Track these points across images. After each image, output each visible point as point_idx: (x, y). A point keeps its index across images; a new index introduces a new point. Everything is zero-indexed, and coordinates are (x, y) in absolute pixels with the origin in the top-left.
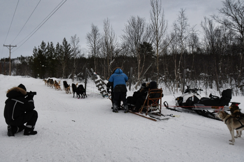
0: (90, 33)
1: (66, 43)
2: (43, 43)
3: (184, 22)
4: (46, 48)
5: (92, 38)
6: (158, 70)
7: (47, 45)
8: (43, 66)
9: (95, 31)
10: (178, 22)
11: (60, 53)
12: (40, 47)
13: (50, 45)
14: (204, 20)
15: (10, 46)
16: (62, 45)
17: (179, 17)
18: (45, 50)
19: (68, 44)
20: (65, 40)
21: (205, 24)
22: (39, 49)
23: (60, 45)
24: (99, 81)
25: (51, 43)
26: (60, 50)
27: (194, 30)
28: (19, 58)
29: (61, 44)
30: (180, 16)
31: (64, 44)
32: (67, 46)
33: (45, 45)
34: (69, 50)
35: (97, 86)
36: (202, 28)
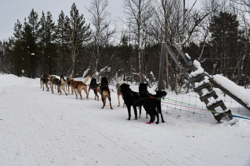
1: (77, 13)
2: (33, 13)
4: (39, 23)
8: (33, 54)
11: (65, 30)
12: (28, 21)
13: (46, 18)
16: (70, 17)
18: (37, 27)
19: (80, 15)
20: (74, 8)
22: (26, 23)
23: (65, 17)
25: (48, 13)
26: (66, 25)
31: (72, 15)
32: (79, 19)
33: (36, 18)
34: (83, 27)
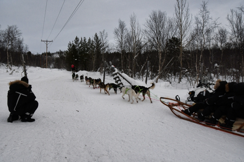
0: (117, 28)
1: (97, 38)
2: (77, 38)
3: (206, 15)
4: (80, 43)
5: (120, 33)
6: (181, 65)
7: (80, 40)
8: (76, 59)
9: (122, 26)
10: (199, 15)
11: (91, 47)
12: (74, 42)
13: (83, 40)
14: (231, 13)
15: (47, 41)
16: (94, 40)
17: (201, 10)
18: (78, 45)
19: (99, 39)
20: (96, 35)
21: (232, 17)
22: (73, 44)
23: (91, 40)
24: (116, 74)
25: (84, 38)
26: (92, 44)
27: (216, 22)
28: (58, 53)
29: (92, 39)
30: (201, 9)
31: (95, 39)
32: (98, 41)
33: (78, 41)
34: (100, 45)
35: (114, 79)
36: (228, 21)
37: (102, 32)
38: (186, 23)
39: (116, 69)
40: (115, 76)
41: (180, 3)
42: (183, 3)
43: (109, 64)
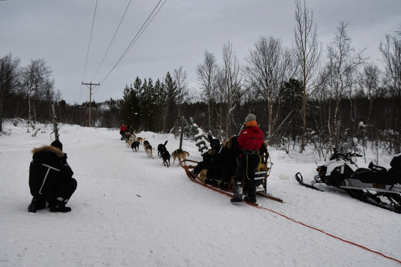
0: (202, 64)
1: (170, 80)
2: (137, 80)
3: (344, 44)
4: (142, 87)
5: (206, 73)
6: (305, 124)
7: (143, 83)
8: (136, 114)
9: (209, 61)
10: (334, 44)
11: (161, 94)
12: (133, 86)
13: (148, 83)
14: (386, 40)
15: (91, 84)
16: (164, 83)
17: (337, 36)
18: (140, 91)
19: (173, 81)
20: (169, 76)
21: (387, 46)
22: (131, 88)
23: (160, 83)
24: (200, 137)
25: (150, 79)
26: (162, 90)
27: (361, 56)
28: (107, 103)
29: (163, 81)
30: (338, 34)
31: (166, 81)
32: (172, 85)
33: (140, 83)
34: (175, 91)
35: (197, 145)
36: (381, 53)
37: (178, 70)
38: (313, 56)
39: (199, 129)
40: (199, 141)
41: (302, 25)
42: (307, 25)
43: (189, 121)
